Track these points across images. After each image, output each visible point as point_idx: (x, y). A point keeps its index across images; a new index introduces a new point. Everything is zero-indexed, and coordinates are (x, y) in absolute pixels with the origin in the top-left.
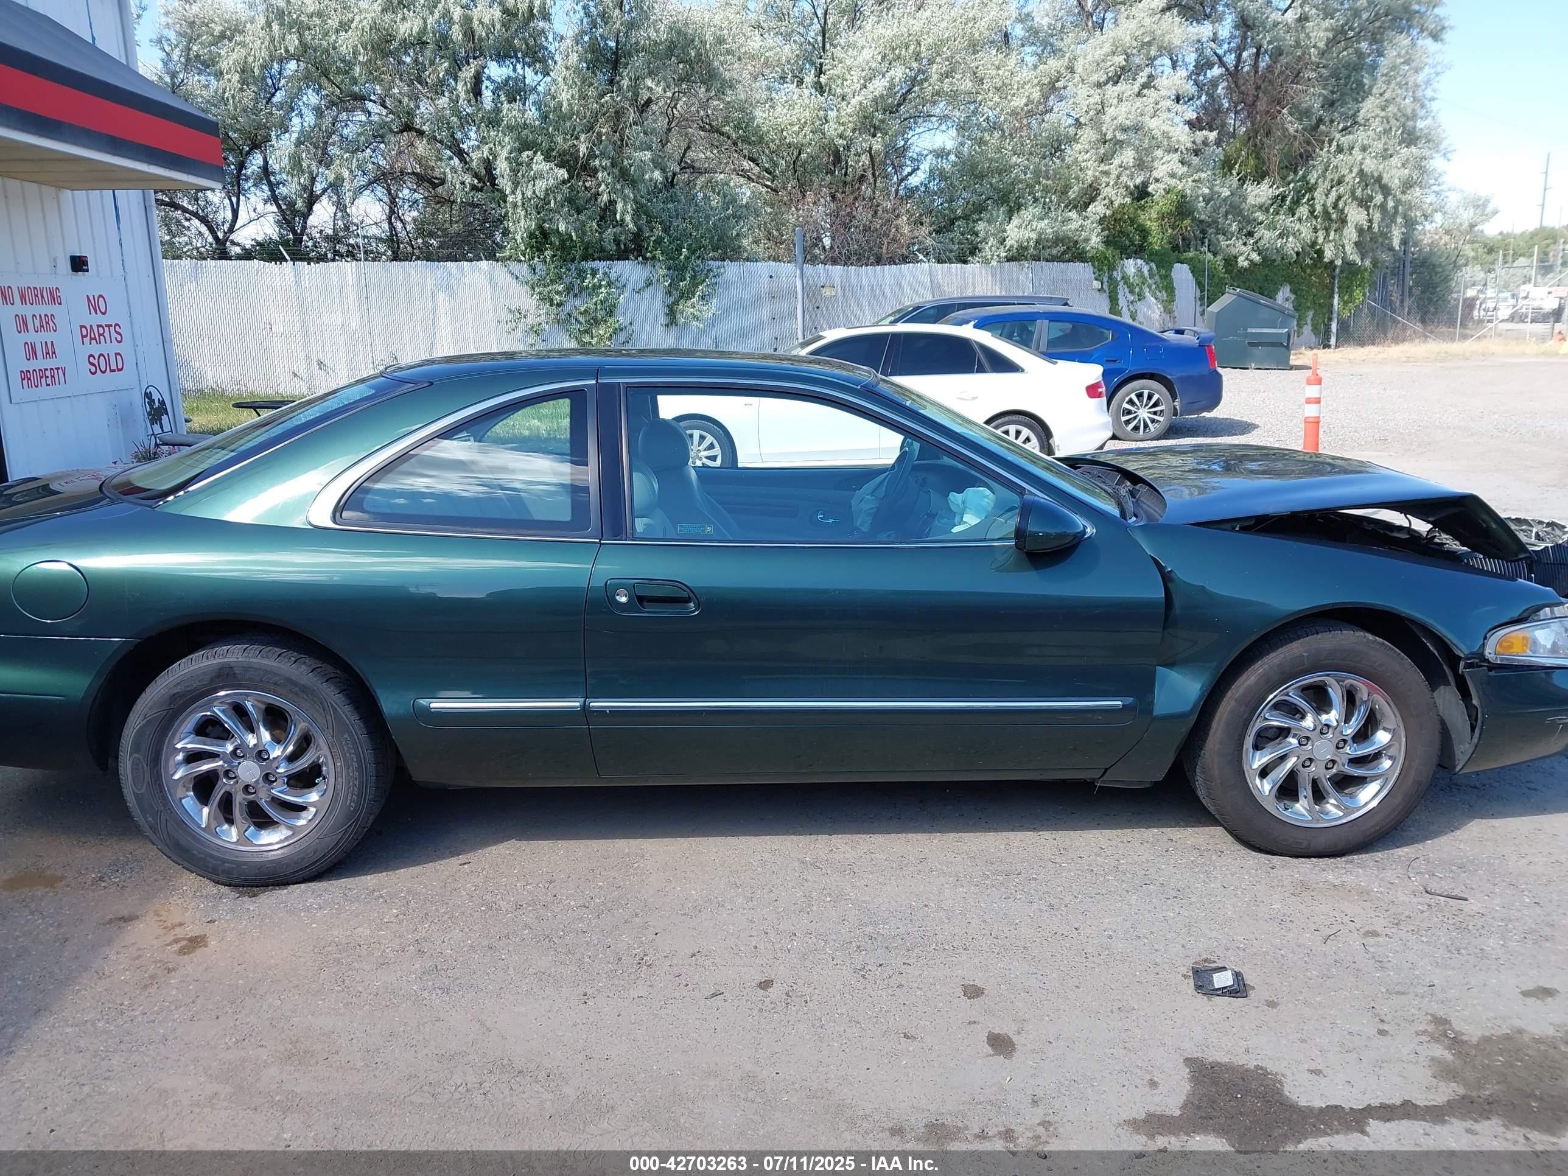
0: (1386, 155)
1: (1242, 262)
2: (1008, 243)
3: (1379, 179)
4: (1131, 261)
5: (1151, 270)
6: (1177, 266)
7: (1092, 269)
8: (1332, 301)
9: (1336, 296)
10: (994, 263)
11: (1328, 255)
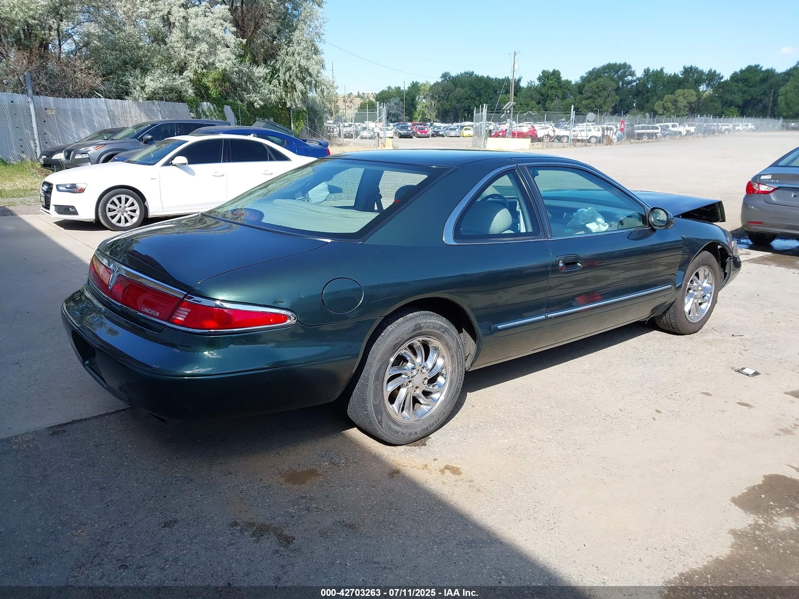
0: (308, 59)
1: (257, 106)
2: (147, 90)
3: (307, 70)
4: (205, 103)
5: (214, 108)
6: (226, 106)
7: (187, 106)
8: (291, 126)
9: (292, 124)
10: (141, 100)
11: (289, 105)
